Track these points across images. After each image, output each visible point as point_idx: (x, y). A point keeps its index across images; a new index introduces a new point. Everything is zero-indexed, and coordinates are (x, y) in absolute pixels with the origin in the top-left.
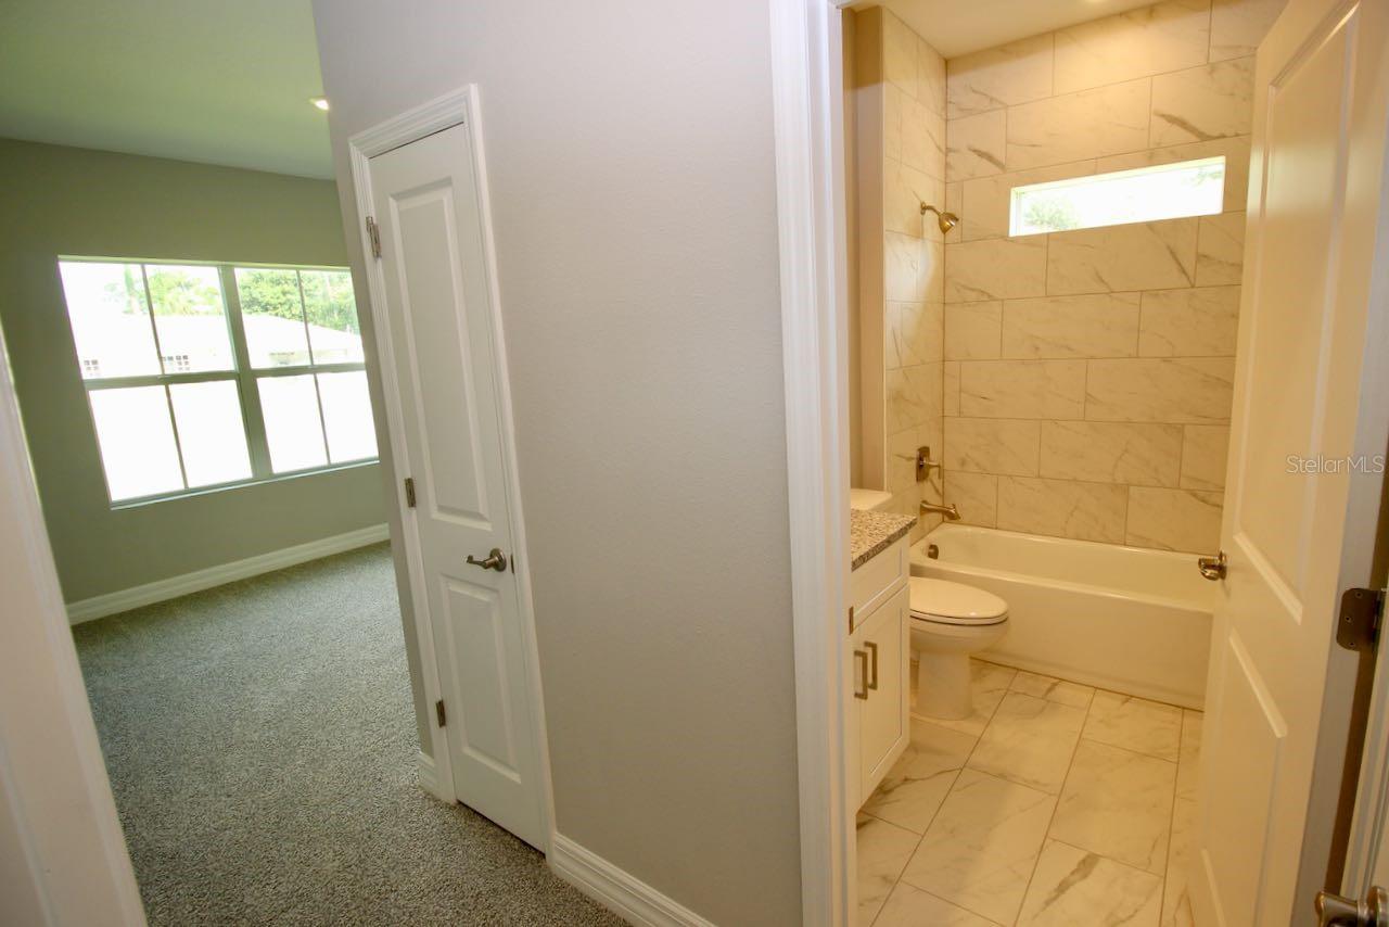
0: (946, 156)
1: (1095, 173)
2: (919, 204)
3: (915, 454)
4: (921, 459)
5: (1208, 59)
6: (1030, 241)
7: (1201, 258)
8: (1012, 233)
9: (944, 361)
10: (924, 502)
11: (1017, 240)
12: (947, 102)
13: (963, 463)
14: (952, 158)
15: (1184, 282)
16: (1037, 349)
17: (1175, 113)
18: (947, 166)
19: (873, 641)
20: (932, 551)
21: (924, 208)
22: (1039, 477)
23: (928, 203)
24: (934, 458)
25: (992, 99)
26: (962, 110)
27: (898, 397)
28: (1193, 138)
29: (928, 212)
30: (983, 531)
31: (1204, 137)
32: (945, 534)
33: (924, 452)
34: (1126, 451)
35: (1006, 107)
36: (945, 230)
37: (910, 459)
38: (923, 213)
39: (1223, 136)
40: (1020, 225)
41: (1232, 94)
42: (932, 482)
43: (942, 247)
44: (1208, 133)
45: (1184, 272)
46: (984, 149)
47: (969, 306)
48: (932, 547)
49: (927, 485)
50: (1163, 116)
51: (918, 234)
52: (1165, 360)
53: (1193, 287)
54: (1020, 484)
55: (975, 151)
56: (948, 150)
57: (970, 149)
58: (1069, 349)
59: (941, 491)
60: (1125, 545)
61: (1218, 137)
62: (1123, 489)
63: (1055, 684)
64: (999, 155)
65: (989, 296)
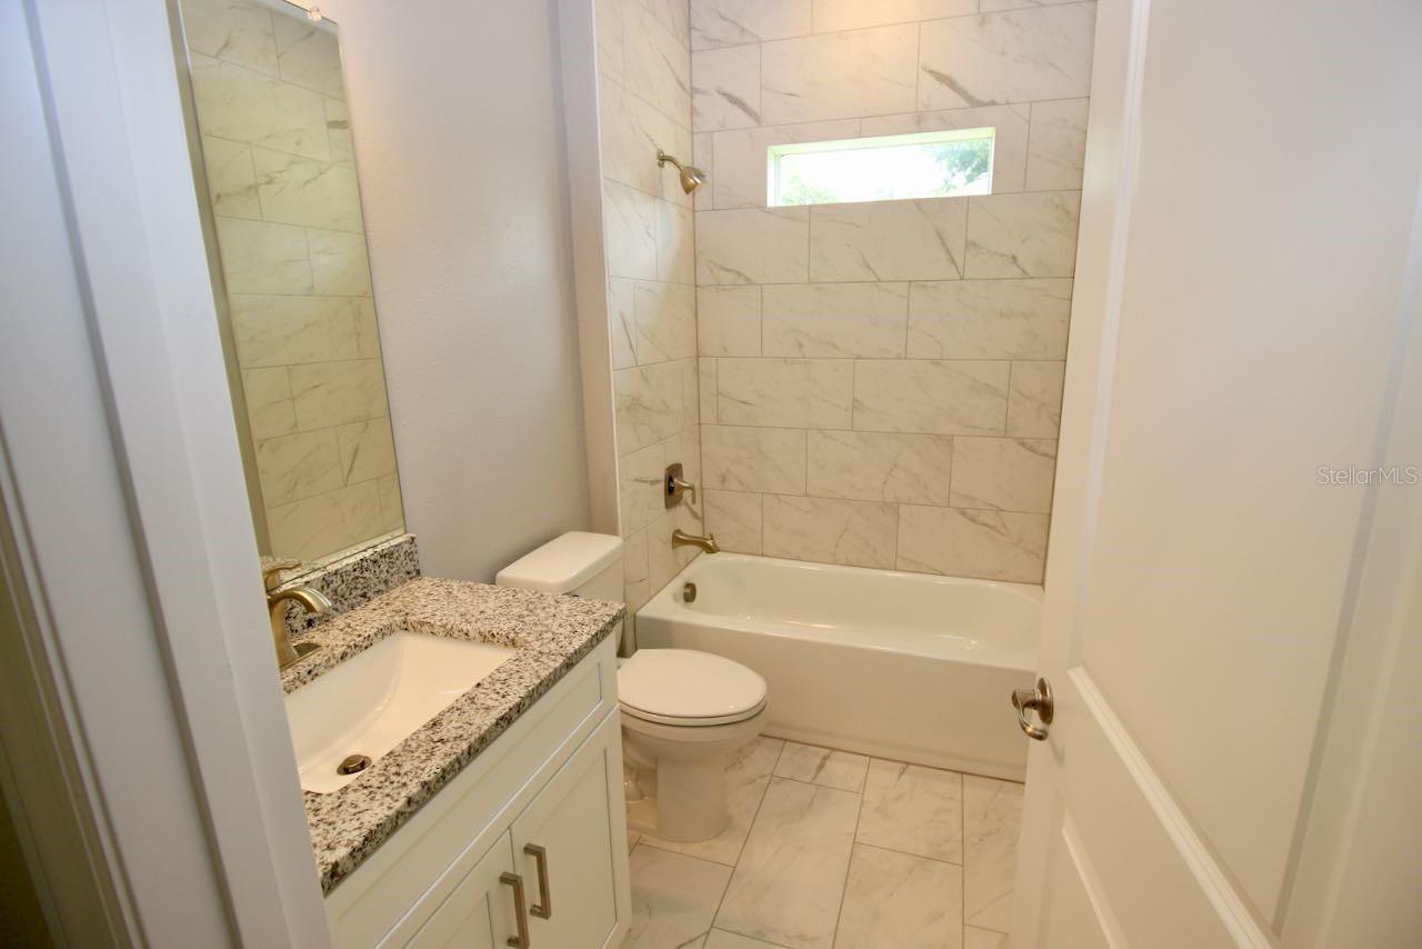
0: (692, 97)
1: (859, 135)
2: (655, 152)
3: (662, 476)
4: (670, 479)
5: (979, 8)
6: (790, 214)
7: (970, 245)
8: (771, 203)
9: (698, 356)
10: (678, 531)
11: (775, 211)
12: (690, 28)
13: (724, 480)
14: (699, 101)
15: (953, 273)
16: (801, 346)
17: (944, 71)
18: (693, 111)
19: (538, 842)
20: (688, 591)
21: (663, 159)
22: (807, 495)
23: (667, 153)
24: (688, 478)
25: (743, 30)
26: (709, 40)
27: (634, 405)
28: (963, 103)
29: (666, 164)
30: (747, 559)
31: (974, 103)
32: (701, 567)
33: (673, 473)
34: (896, 466)
35: (760, 42)
36: (688, 189)
37: (653, 483)
38: (661, 166)
39: (993, 103)
40: (779, 194)
41: (1003, 54)
42: (687, 504)
43: (689, 215)
44: (978, 97)
45: (953, 261)
46: (736, 94)
47: (724, 290)
48: (689, 585)
49: (681, 510)
50: (931, 72)
51: (656, 193)
52: (935, 362)
53: (962, 279)
54: (786, 503)
55: (724, 94)
56: (693, 91)
57: (719, 92)
58: (834, 346)
59: (700, 514)
60: (896, 570)
61: (987, 104)
62: (892, 508)
63: (825, 758)
64: (753, 104)
65: (747, 279)
